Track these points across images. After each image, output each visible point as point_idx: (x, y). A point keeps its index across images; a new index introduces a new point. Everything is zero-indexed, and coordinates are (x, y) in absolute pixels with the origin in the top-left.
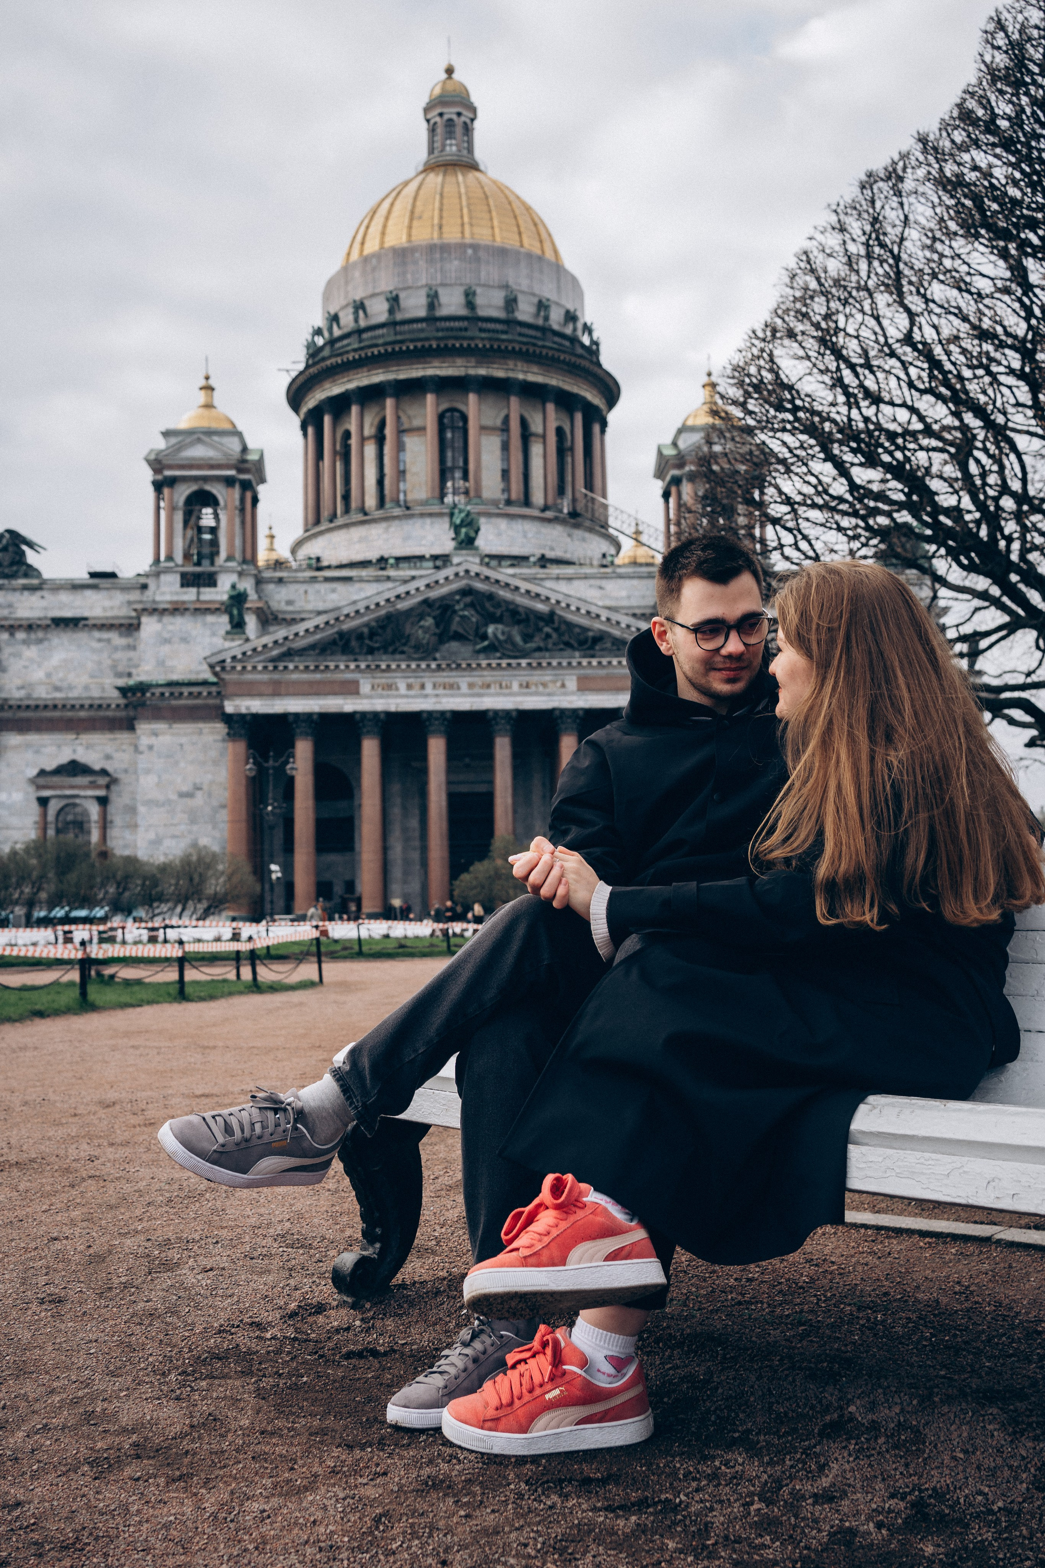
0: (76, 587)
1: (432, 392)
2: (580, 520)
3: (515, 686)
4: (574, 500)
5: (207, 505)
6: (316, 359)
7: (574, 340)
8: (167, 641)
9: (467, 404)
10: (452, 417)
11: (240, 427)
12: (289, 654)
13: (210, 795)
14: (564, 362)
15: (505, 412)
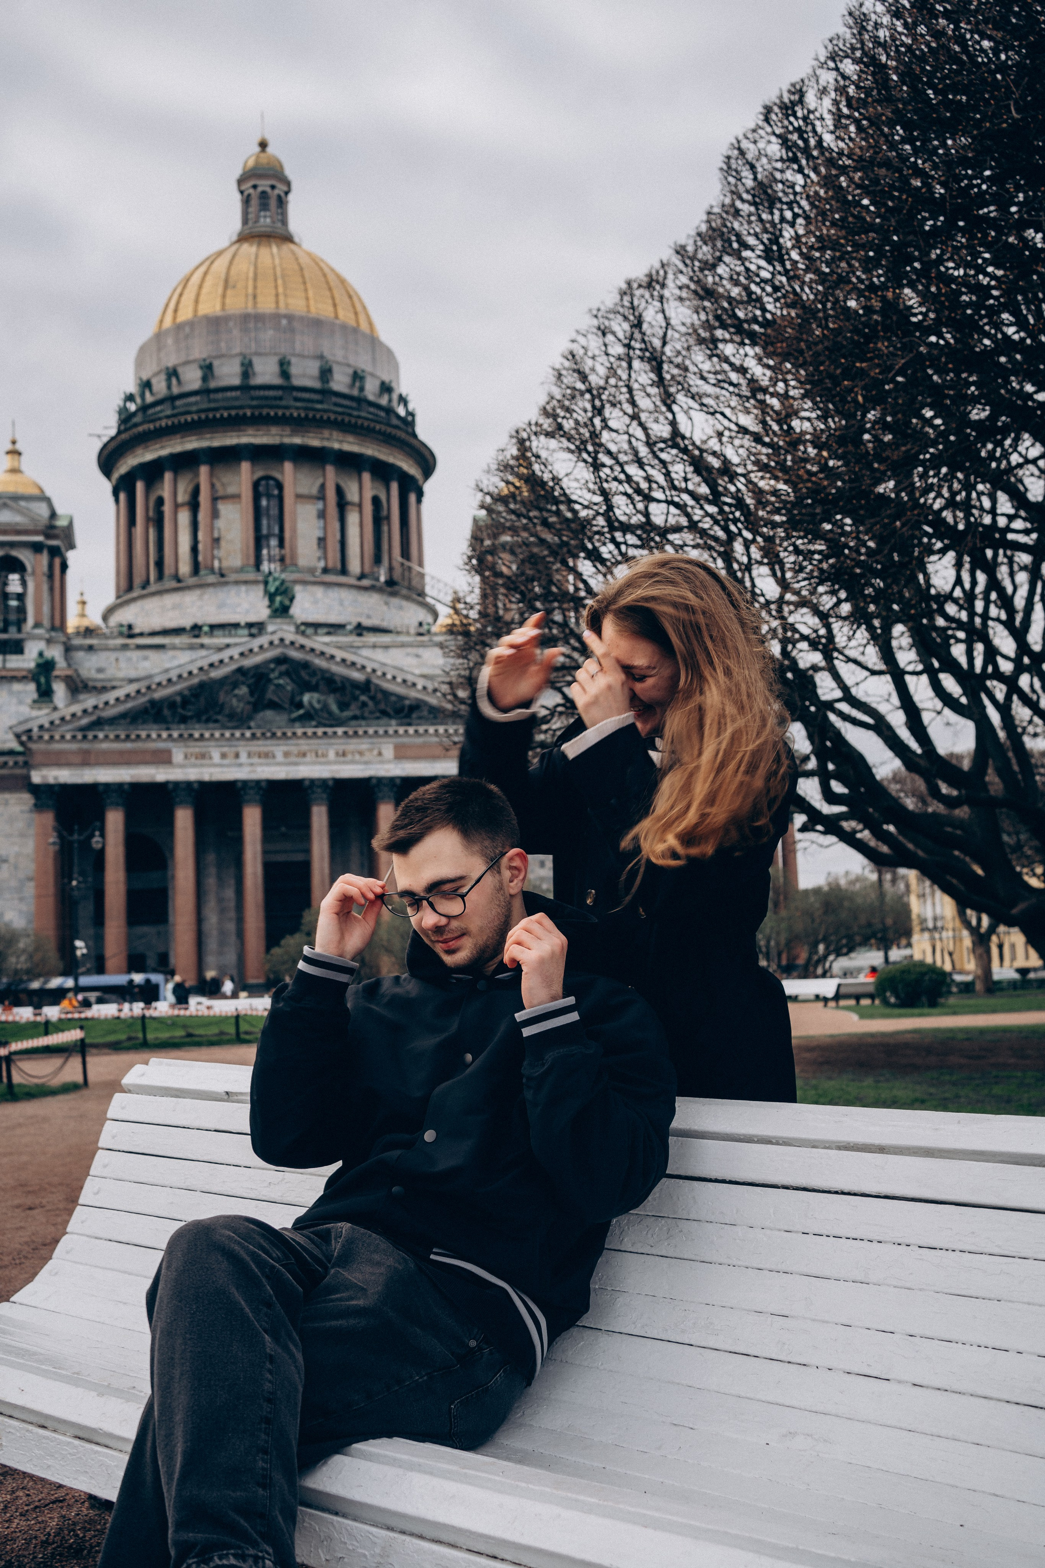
1: (246, 459)
2: (396, 588)
3: (332, 755)
4: (391, 569)
5: (14, 571)
6: (128, 425)
7: (389, 411)
9: (282, 473)
10: (267, 485)
11: (48, 493)
12: (99, 723)
13: (16, 867)
14: (379, 432)
15: (320, 481)
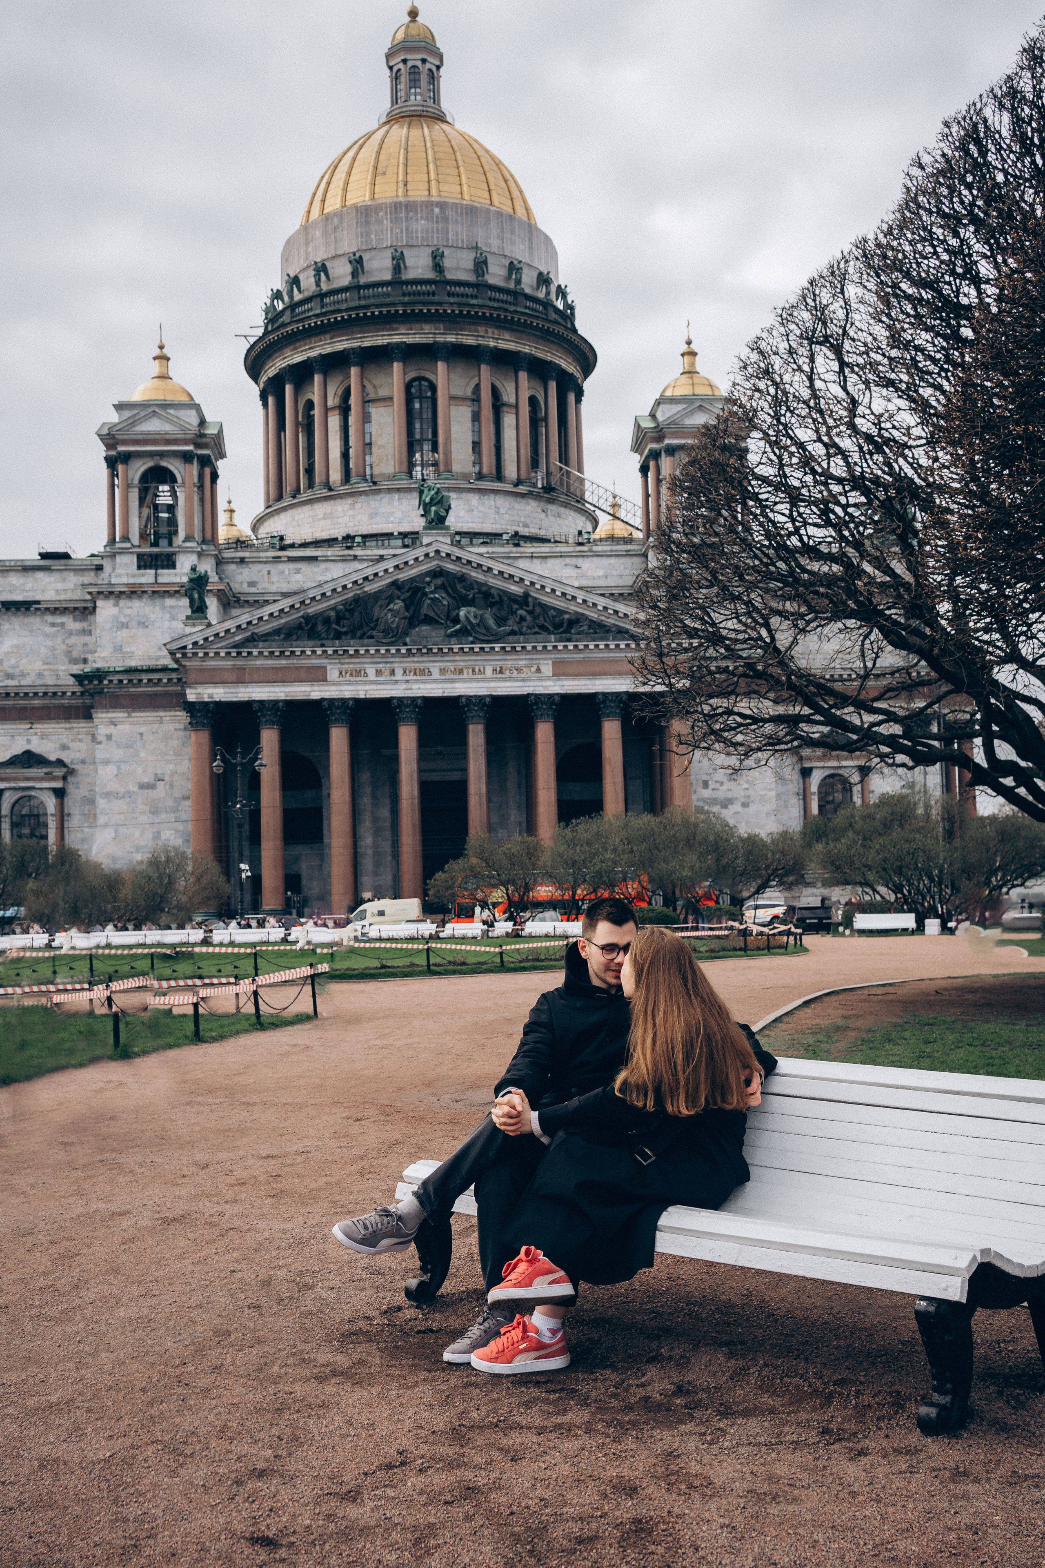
0: (26, 569)
1: (398, 361)
2: (554, 494)
3: (489, 672)
4: (549, 474)
5: (164, 482)
6: (276, 325)
7: (547, 304)
8: (124, 626)
9: (436, 374)
10: (420, 385)
11: (198, 400)
12: (253, 640)
13: (172, 786)
14: (536, 328)
15: (475, 381)
